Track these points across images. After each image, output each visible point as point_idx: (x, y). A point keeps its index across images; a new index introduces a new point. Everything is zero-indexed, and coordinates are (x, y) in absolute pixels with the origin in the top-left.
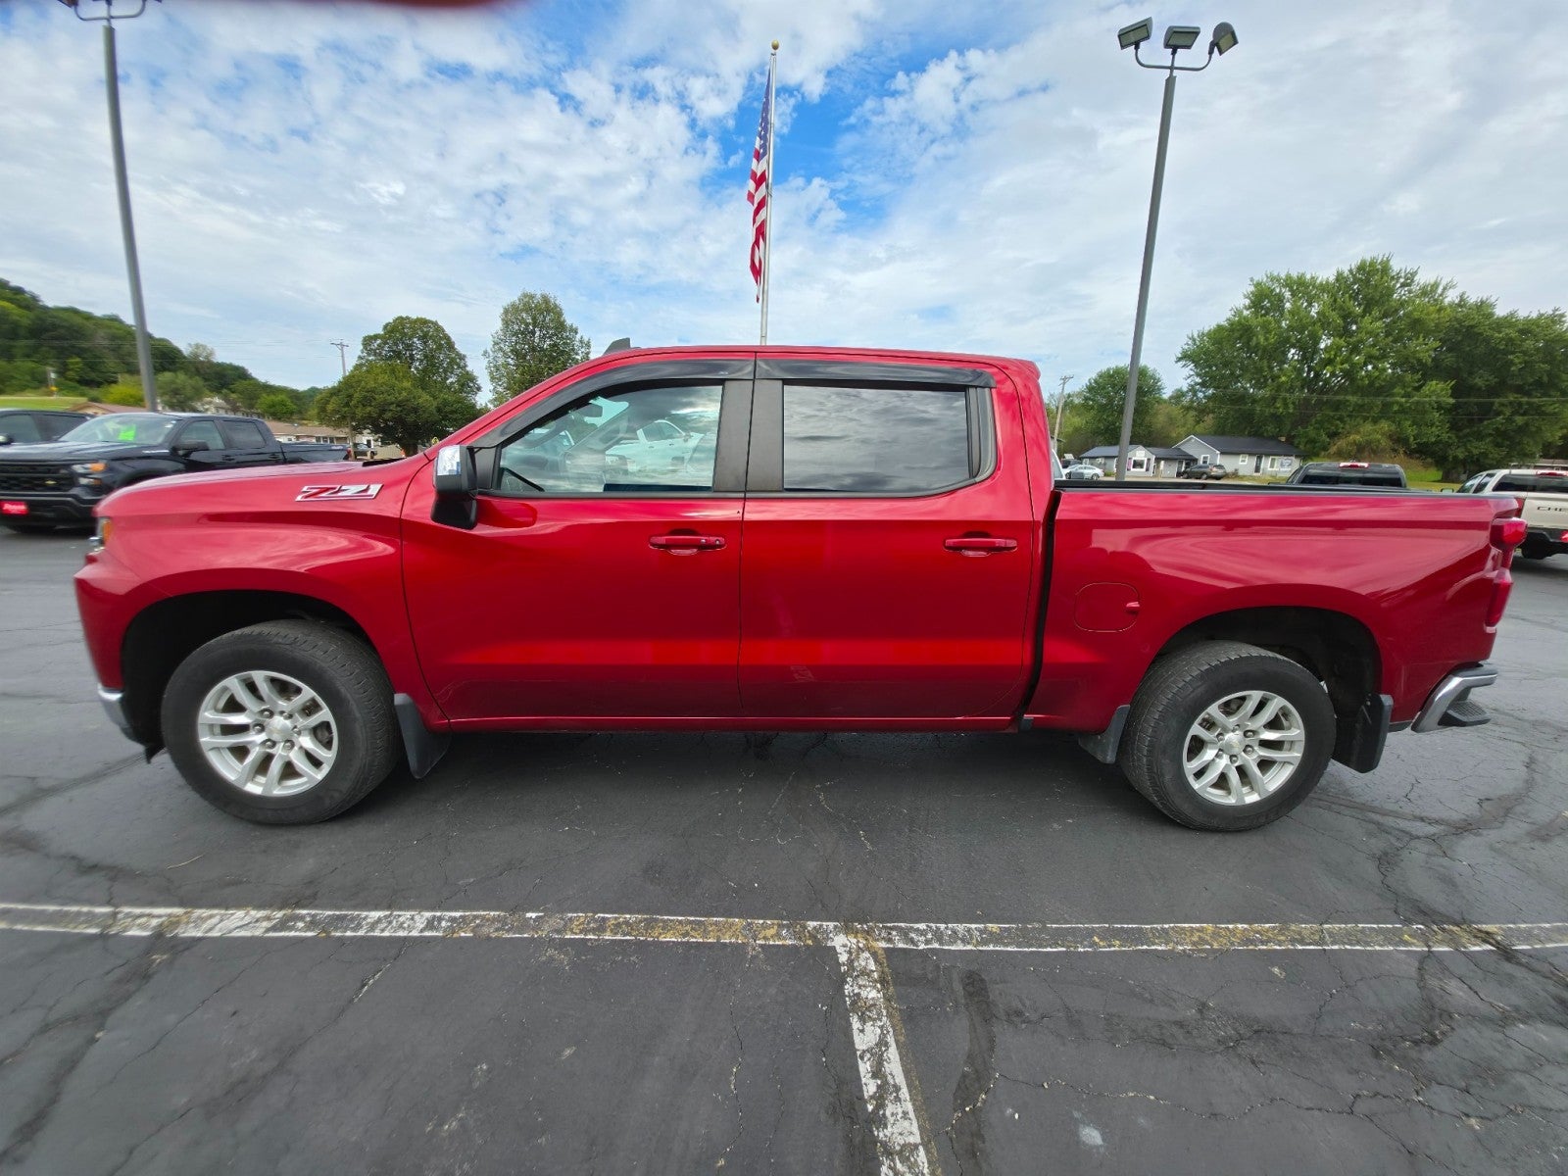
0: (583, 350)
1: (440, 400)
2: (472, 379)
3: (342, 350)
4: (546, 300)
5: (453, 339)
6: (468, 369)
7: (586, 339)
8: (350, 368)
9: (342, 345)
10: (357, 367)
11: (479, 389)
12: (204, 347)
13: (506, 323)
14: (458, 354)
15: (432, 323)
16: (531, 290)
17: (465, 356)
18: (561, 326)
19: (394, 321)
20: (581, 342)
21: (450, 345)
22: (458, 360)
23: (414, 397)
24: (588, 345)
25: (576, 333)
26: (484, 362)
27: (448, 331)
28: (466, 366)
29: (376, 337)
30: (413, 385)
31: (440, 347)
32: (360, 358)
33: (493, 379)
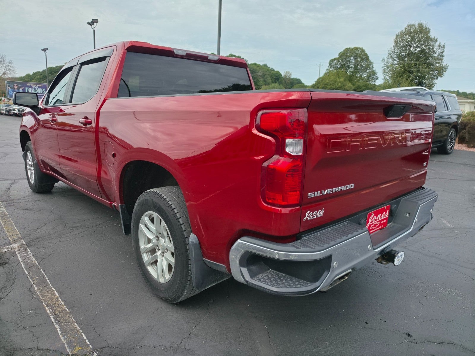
0: (439, 51)
1: (356, 86)
2: (374, 73)
3: (320, 67)
4: (421, 26)
5: (369, 55)
6: (374, 69)
7: (442, 44)
8: (322, 75)
9: (320, 65)
10: (326, 74)
11: (377, 79)
12: (289, 72)
13: (396, 43)
14: (370, 62)
15: (360, 48)
16: (412, 23)
17: (373, 63)
18: (428, 39)
19: (344, 51)
20: (439, 46)
21: (367, 58)
22: (369, 65)
23: (344, 86)
24: (444, 47)
25: (436, 41)
26: (382, 64)
27: (367, 52)
28: (373, 68)
29: (335, 59)
30: (345, 80)
31: (362, 60)
32: (327, 70)
33: (384, 72)
